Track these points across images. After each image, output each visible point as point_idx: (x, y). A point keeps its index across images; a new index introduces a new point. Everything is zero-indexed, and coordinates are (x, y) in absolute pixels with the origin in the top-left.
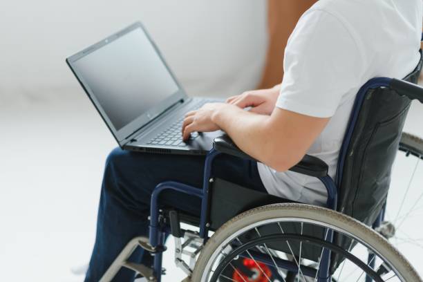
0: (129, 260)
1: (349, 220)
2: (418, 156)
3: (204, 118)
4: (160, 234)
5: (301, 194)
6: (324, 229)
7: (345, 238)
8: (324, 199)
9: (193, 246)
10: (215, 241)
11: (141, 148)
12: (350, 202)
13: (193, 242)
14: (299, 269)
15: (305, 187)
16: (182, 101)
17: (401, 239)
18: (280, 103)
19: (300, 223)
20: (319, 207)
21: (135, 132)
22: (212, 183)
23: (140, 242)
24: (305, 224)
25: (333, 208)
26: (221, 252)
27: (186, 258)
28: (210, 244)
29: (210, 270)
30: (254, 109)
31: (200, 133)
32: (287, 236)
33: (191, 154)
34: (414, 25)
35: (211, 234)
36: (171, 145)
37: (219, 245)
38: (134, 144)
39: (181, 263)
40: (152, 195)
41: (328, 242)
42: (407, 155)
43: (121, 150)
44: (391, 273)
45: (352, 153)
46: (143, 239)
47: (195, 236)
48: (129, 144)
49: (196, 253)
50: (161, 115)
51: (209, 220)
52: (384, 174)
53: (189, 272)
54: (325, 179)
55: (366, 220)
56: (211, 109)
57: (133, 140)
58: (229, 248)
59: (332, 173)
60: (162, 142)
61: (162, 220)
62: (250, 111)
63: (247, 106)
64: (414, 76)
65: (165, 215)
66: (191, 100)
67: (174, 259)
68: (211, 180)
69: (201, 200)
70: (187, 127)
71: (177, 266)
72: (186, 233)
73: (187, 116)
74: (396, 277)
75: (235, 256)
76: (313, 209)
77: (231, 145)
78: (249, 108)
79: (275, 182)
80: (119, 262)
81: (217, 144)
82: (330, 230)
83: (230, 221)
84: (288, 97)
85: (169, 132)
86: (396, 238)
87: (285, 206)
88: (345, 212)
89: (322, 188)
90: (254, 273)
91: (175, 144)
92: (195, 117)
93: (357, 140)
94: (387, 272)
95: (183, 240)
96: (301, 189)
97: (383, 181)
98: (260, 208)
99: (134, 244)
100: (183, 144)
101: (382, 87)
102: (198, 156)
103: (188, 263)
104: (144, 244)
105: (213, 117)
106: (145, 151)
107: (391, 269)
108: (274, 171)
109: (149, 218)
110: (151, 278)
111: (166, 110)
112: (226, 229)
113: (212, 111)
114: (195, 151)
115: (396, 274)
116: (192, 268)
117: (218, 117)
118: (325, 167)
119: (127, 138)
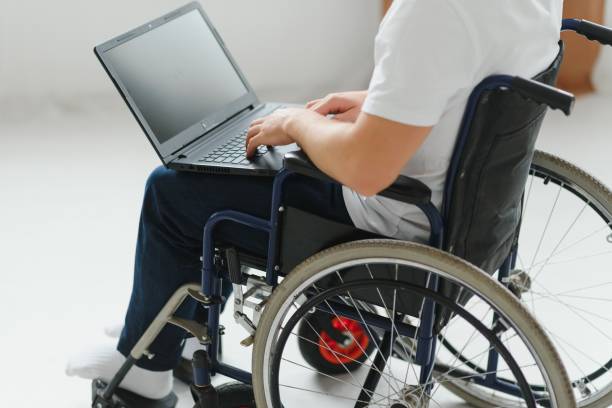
0: (176, 315)
1: (457, 262)
2: (559, 184)
3: (274, 127)
4: (215, 280)
5: (398, 227)
6: (426, 273)
7: (455, 286)
8: (426, 234)
9: (259, 296)
10: (285, 289)
11: (191, 166)
12: (462, 240)
13: (259, 291)
14: (393, 325)
15: (403, 219)
16: (251, 107)
17: (539, 294)
18: (367, 108)
19: (393, 265)
20: (419, 245)
21: (184, 147)
22: (282, 212)
23: (190, 290)
24: (400, 266)
25: (437, 247)
26: (292, 303)
27: (249, 312)
28: (279, 293)
29: (279, 327)
30: (338, 116)
31: (270, 148)
32: (378, 281)
33: (256, 174)
34: (548, 8)
35: (280, 279)
36: (231, 162)
37: (290, 294)
38: (183, 161)
39: (242, 318)
40: (205, 229)
41: (430, 290)
42: (546, 183)
43: (165, 170)
44: (511, 331)
45: (462, 175)
46: (194, 287)
47: (260, 282)
48: (176, 161)
49: (261, 305)
50: (221, 124)
51: (278, 261)
52: (509, 205)
53: (253, 330)
54: (427, 208)
55: (484, 264)
56: (284, 116)
57: (181, 157)
58: (303, 298)
59: (436, 200)
60: (220, 159)
61: (219, 261)
62: (333, 118)
63: (330, 113)
64: (548, 75)
65: (222, 254)
66: (263, 107)
67: (233, 313)
68: (281, 209)
69: (267, 234)
70: (252, 139)
71: (237, 322)
72: (249, 279)
73: (252, 125)
74: (517, 336)
75: (311, 309)
76: (410, 247)
77: (305, 162)
78: (332, 116)
79: (364, 212)
80: (163, 317)
81: (288, 161)
82: (434, 275)
83: (304, 263)
84: (377, 99)
85: (229, 146)
86: (532, 292)
87: (374, 243)
88: (455, 253)
89: (423, 220)
90: (347, 338)
91: (236, 161)
92: (262, 126)
93: (469, 156)
94: (505, 329)
95: (245, 289)
96: (397, 221)
97: (508, 214)
98: (343, 245)
99: (182, 293)
100: (247, 162)
101: (503, 88)
102: (265, 177)
103: (251, 317)
104: (195, 293)
105: (284, 126)
106: (196, 170)
107: (511, 326)
108: (364, 198)
109: (201, 259)
110: (204, 338)
111: (229, 119)
112: (298, 273)
113: (284, 119)
114: (261, 171)
115: (518, 333)
116: (256, 324)
117: (290, 125)
118: (427, 192)
119: (173, 154)
